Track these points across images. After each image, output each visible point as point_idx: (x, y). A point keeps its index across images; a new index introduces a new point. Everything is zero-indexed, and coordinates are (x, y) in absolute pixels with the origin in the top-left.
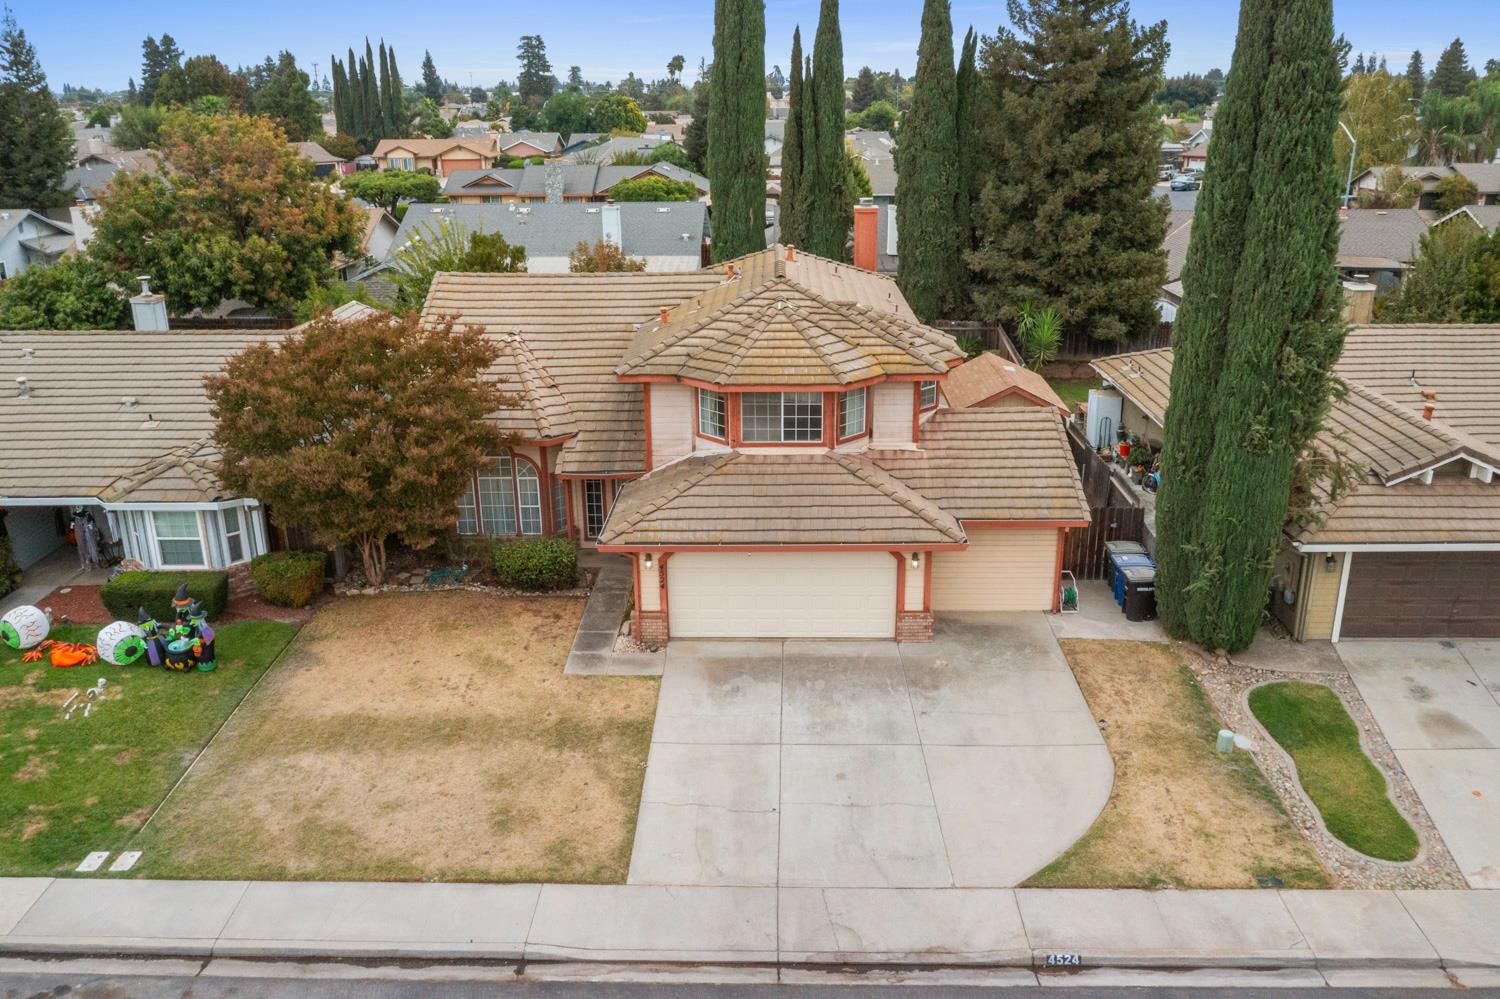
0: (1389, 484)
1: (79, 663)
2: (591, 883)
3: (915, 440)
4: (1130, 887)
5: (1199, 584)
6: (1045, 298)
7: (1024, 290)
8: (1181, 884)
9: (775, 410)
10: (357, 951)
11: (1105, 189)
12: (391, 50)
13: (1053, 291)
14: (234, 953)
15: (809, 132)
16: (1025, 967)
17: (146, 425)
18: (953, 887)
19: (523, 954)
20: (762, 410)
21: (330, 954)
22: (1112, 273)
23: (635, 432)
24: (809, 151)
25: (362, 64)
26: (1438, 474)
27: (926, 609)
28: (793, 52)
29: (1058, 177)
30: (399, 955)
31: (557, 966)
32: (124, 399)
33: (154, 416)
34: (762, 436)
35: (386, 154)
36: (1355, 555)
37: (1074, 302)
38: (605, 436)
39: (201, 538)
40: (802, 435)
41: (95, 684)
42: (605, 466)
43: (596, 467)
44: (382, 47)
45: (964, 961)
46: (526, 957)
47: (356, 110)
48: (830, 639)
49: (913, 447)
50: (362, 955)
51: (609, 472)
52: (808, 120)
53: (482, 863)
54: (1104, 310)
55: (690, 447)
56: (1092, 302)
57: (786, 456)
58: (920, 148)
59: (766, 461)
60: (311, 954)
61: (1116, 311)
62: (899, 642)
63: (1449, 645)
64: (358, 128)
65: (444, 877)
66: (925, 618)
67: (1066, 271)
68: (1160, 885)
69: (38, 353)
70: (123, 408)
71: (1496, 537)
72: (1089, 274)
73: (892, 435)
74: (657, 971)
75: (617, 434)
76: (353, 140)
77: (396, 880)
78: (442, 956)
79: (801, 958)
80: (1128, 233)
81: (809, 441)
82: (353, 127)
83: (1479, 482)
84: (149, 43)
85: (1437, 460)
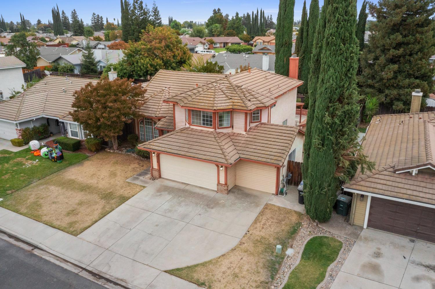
0: (397, 172)
2: (70, 234)
3: (245, 131)
4: (194, 283)
6: (377, 93)
7: (368, 90)
9: (200, 116)
10: (10, 233)
11: (404, 56)
12: (263, 11)
13: (380, 91)
15: (305, 34)
18: (147, 265)
20: (197, 115)
21: (6, 232)
22: (402, 86)
24: (304, 40)
25: (256, 16)
26: (420, 172)
27: (225, 184)
28: (303, 8)
29: (386, 51)
34: (197, 123)
35: (256, 40)
36: (372, 197)
37: (386, 96)
39: (78, 131)
40: (207, 124)
41: (35, 161)
42: (168, 127)
43: (165, 127)
44: (261, 11)
46: (38, 247)
47: (252, 28)
50: (11, 235)
51: (167, 128)
52: (305, 30)
54: (398, 100)
55: (185, 124)
56: (392, 96)
60: (3, 231)
61: (402, 100)
62: (217, 192)
63: (413, 241)
64: (252, 33)
66: (224, 186)
67: (385, 84)
68: (204, 286)
69: (73, 83)
71: (434, 202)
72: (393, 86)
73: (239, 128)
74: (58, 260)
76: (249, 36)
79: (90, 269)
80: (411, 72)
81: (209, 127)
82: (251, 33)
84: (215, 10)
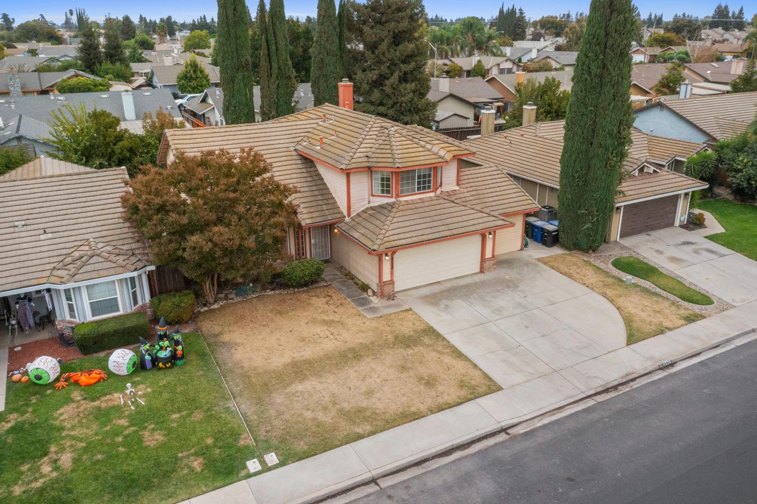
1: (99, 380)
2: (492, 393)
3: (458, 185)
5: (587, 226)
8: (670, 329)
9: (414, 178)
10: (437, 452)
14: (384, 474)
16: (658, 370)
17: (42, 237)
18: (609, 352)
19: (502, 427)
20: (408, 179)
21: (426, 457)
23: (327, 199)
24: (274, 58)
26: (638, 172)
27: (493, 256)
30: (455, 446)
31: (518, 426)
32: (16, 223)
33: (47, 231)
34: (408, 191)
36: (625, 206)
38: (314, 204)
39: (118, 296)
40: (424, 188)
42: (323, 218)
43: (319, 219)
45: (640, 375)
48: (457, 278)
49: (457, 188)
50: (439, 453)
53: (441, 400)
55: (367, 202)
57: (420, 199)
58: (325, 55)
59: (413, 202)
60: (418, 461)
62: (483, 273)
65: (432, 412)
66: (493, 260)
68: (664, 331)
70: (17, 229)
73: (449, 184)
75: (319, 202)
77: (414, 420)
78: (472, 440)
79: (593, 392)
83: (649, 173)
85: (639, 166)
